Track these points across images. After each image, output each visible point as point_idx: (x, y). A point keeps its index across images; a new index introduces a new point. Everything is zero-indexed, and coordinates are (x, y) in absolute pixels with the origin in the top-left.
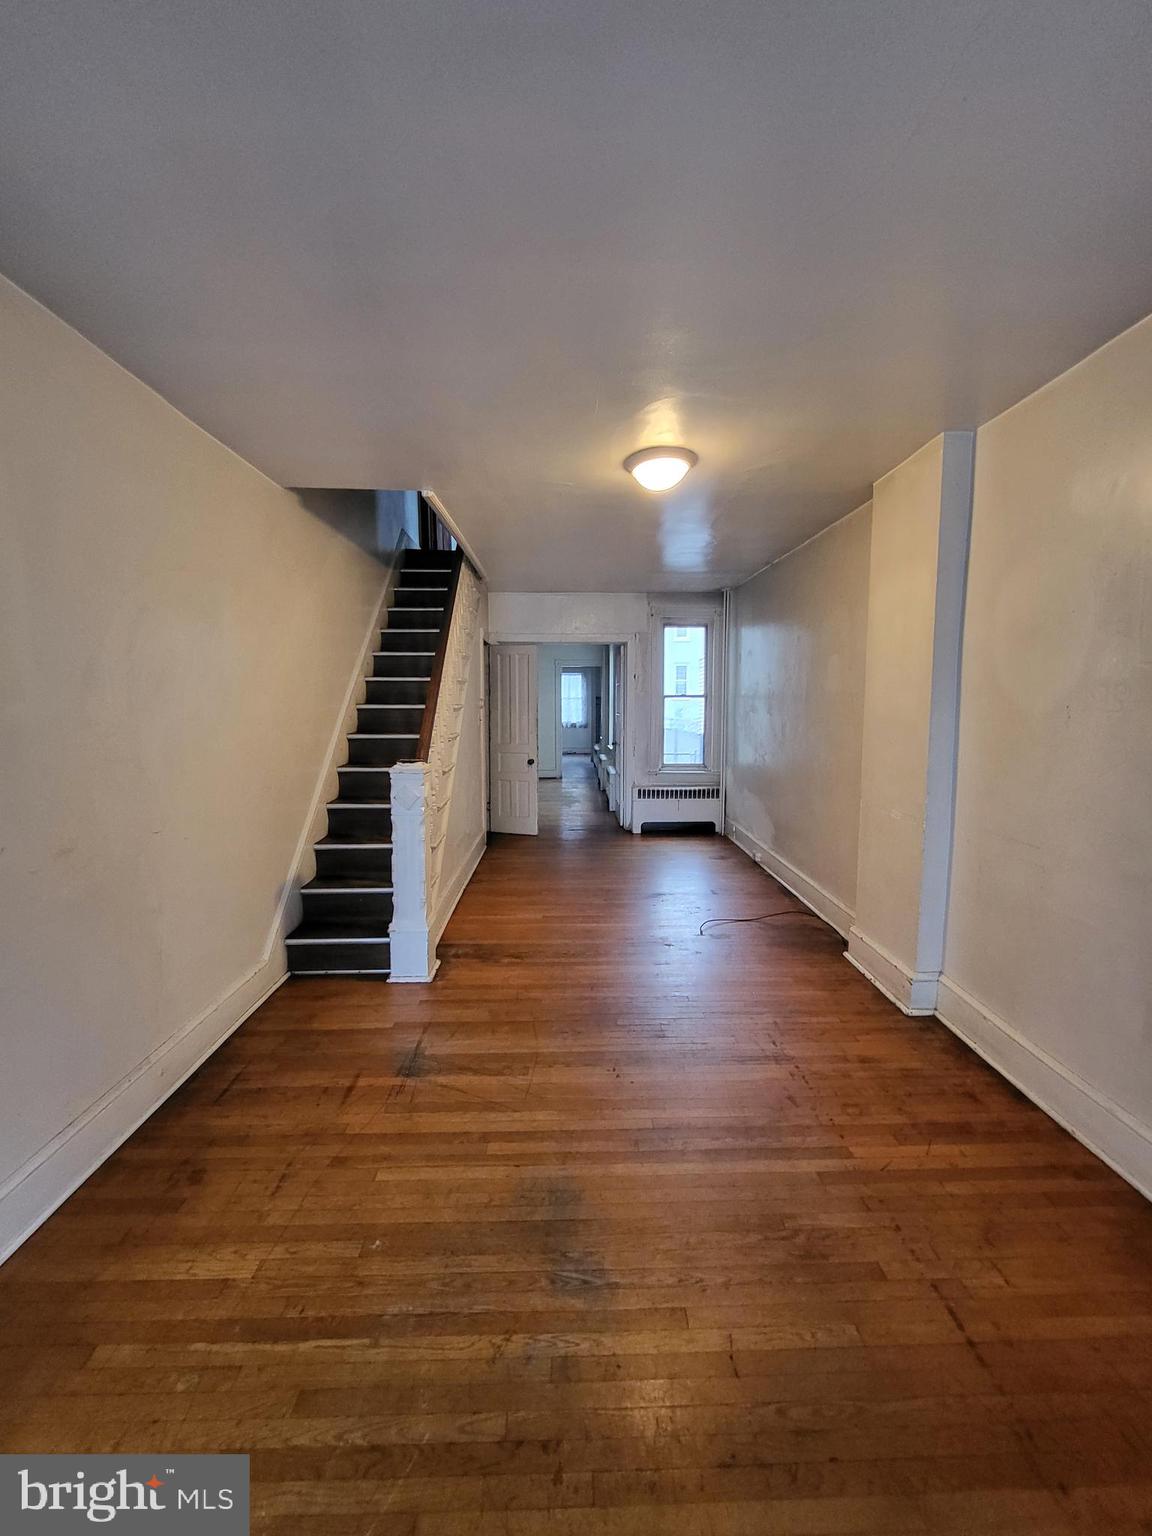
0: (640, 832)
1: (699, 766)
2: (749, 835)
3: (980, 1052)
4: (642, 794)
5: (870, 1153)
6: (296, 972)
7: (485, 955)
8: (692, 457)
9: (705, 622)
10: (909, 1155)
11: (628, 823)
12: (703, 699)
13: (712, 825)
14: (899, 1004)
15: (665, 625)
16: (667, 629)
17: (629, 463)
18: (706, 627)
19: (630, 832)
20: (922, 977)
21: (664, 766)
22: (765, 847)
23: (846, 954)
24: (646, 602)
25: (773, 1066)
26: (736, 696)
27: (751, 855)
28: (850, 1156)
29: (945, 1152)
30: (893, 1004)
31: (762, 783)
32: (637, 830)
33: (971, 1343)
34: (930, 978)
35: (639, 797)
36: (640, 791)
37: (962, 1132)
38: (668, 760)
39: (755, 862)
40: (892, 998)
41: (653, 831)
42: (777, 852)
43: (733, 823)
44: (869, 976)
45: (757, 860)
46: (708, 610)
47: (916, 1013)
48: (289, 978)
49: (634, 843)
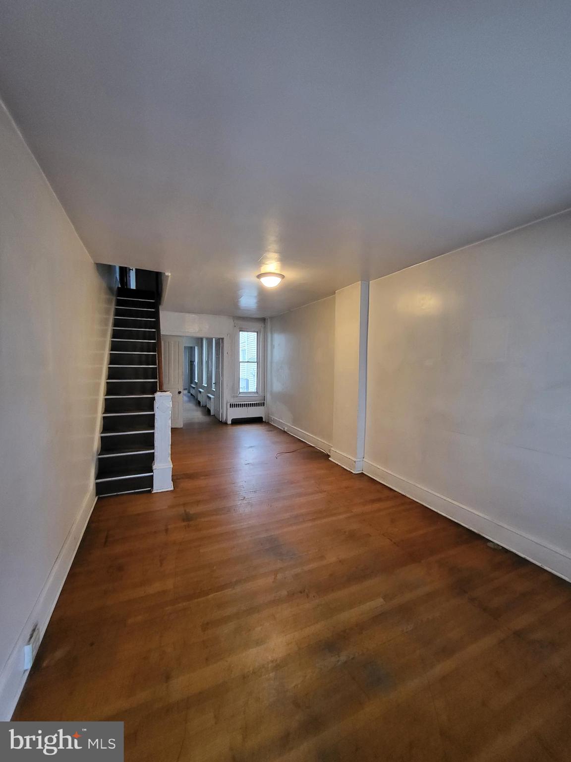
0: (230, 423)
1: (254, 393)
2: (281, 421)
3: (378, 480)
4: (232, 406)
5: (357, 510)
6: (101, 496)
7: (191, 476)
8: (283, 277)
9: (257, 330)
10: (368, 508)
11: (224, 419)
12: (256, 363)
13: (261, 418)
14: (351, 471)
15: (240, 331)
16: (241, 333)
17: (259, 276)
18: (257, 332)
19: (226, 423)
20: (358, 460)
21: (240, 393)
22: (289, 425)
23: (329, 458)
24: (232, 321)
25: (320, 494)
26: (271, 362)
27: (282, 429)
28: (352, 512)
29: (377, 506)
30: (350, 471)
31: (286, 398)
32: (229, 422)
33: (395, 543)
34: (360, 460)
35: (230, 407)
36: (230, 404)
37: (379, 500)
38: (241, 391)
39: (285, 431)
40: (349, 470)
41: (237, 422)
42: (295, 426)
43: (271, 416)
44: (339, 464)
45: (285, 430)
46: (259, 325)
47: (357, 472)
48: (98, 499)
49: (229, 428)
